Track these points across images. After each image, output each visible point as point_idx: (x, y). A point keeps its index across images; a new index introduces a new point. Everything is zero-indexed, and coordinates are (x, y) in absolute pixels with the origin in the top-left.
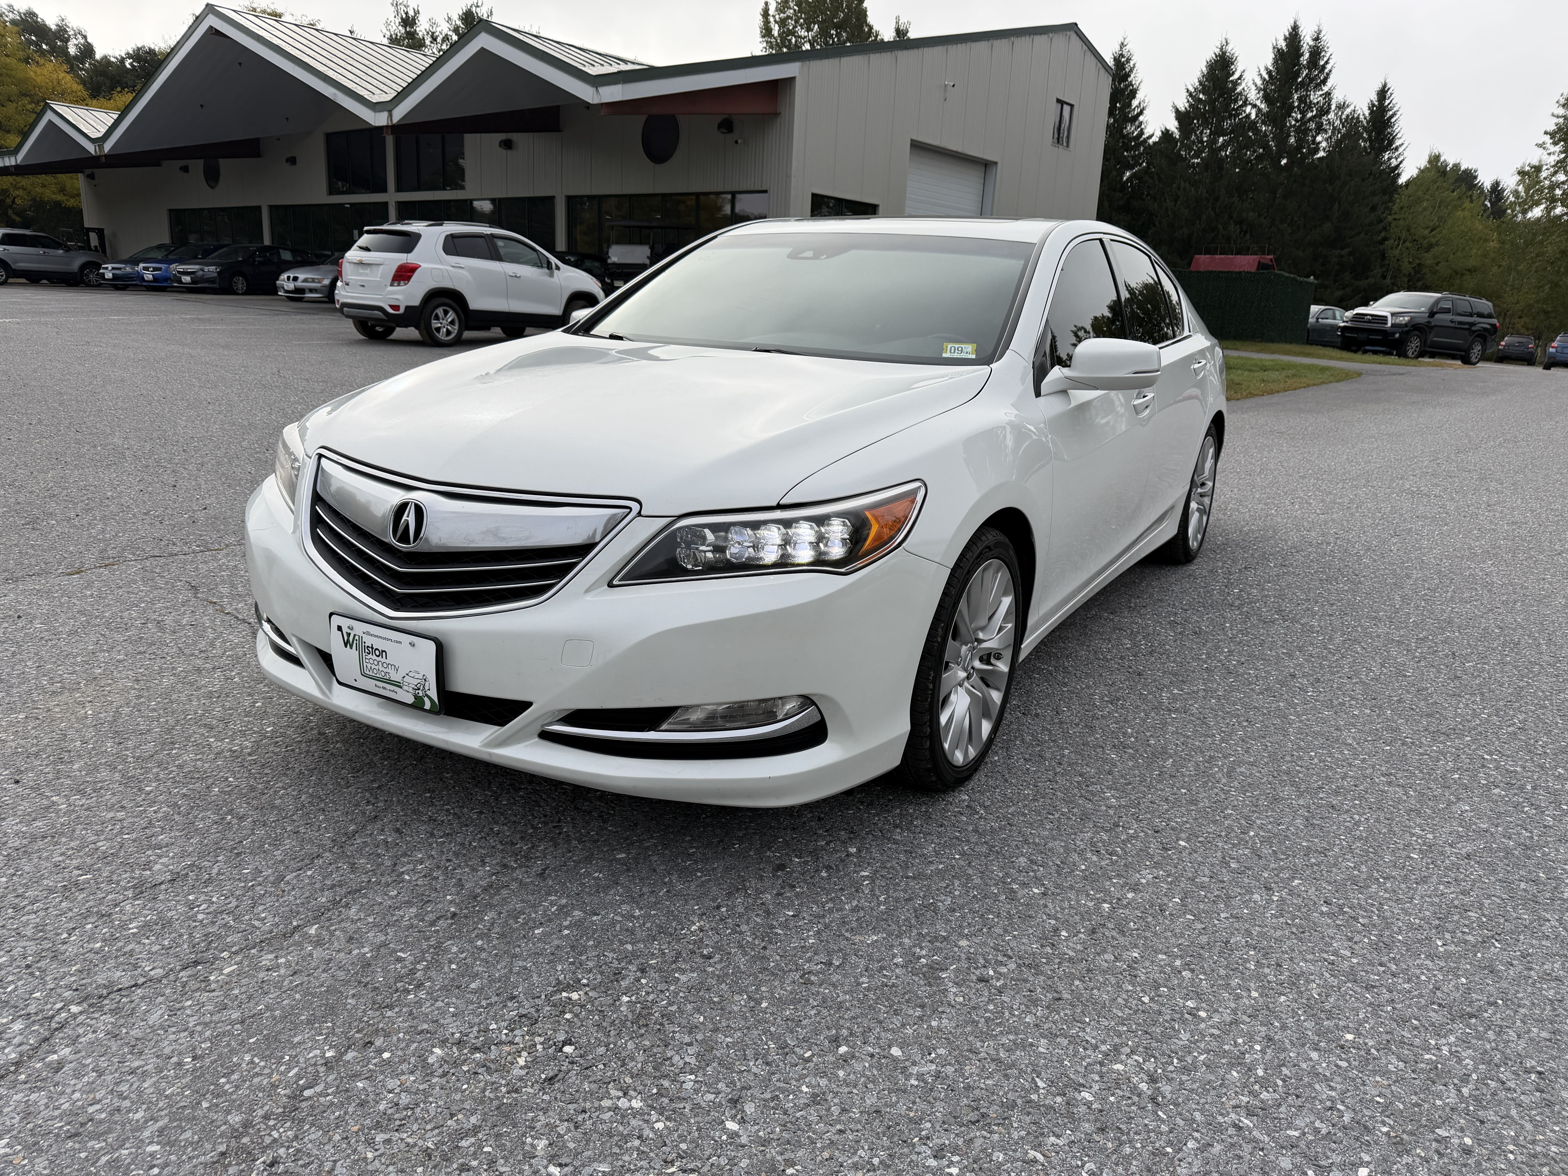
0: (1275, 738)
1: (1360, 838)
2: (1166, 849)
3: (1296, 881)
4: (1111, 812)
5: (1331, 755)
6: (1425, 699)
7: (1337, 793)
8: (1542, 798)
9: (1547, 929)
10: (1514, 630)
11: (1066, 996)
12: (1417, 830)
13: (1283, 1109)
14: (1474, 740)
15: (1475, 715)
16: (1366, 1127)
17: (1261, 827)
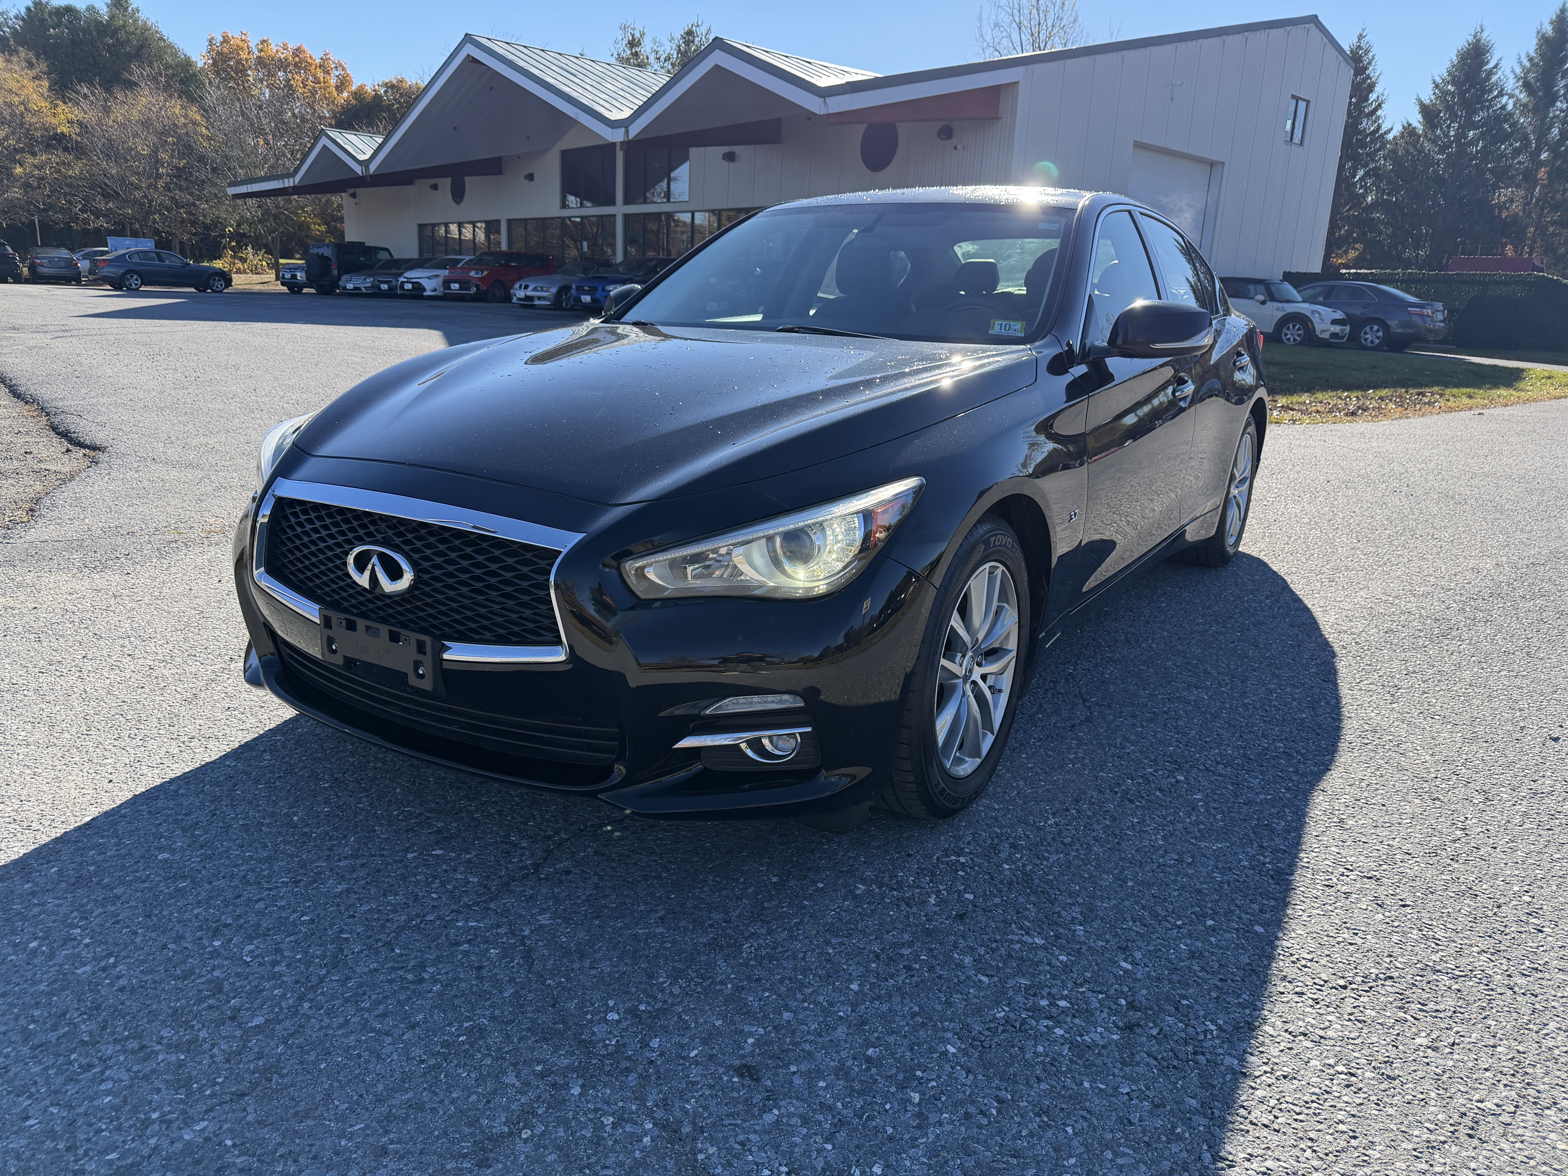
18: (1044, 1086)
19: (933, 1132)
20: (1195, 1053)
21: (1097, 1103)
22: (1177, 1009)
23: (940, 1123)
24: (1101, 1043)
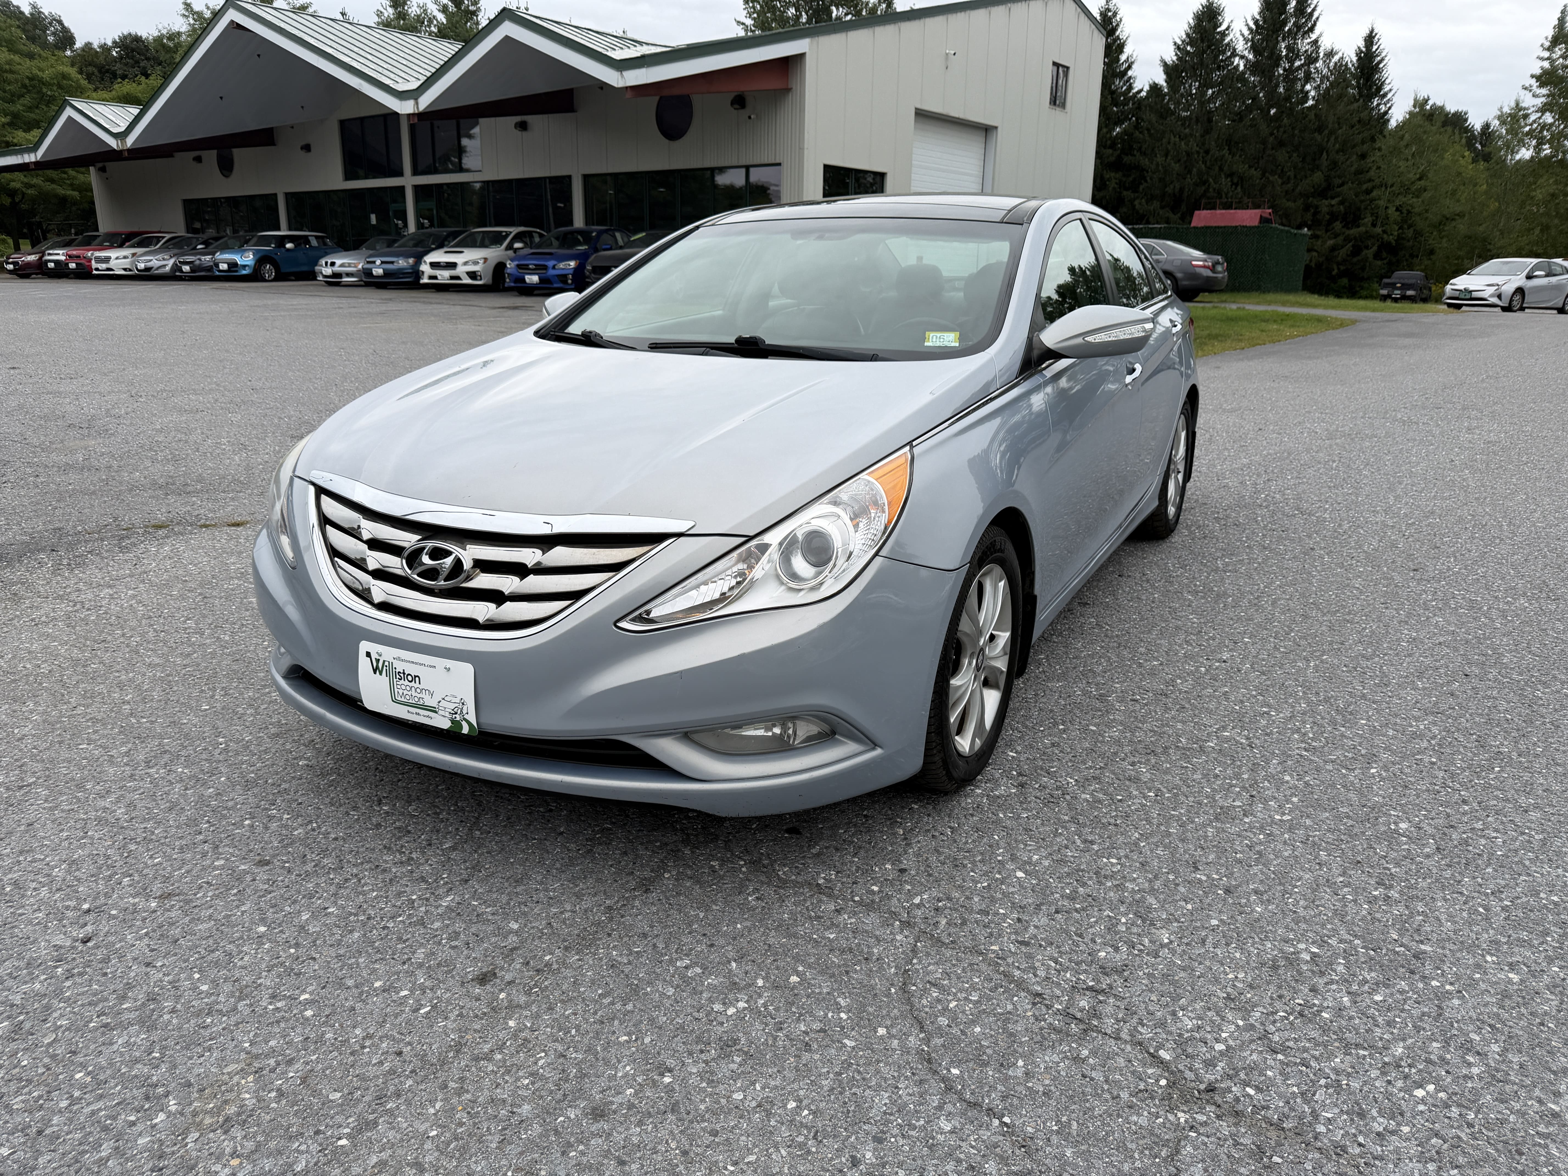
0: (1303, 585)
1: (1366, 636)
2: (1236, 643)
3: (1325, 657)
4: (1195, 625)
5: (1344, 593)
6: (1413, 561)
7: (1349, 613)
8: (1494, 613)
9: (1490, 676)
10: (1483, 517)
11: (1187, 706)
12: (1406, 632)
13: (1326, 748)
14: (1447, 584)
15: (1449, 569)
16: (1374, 755)
17: (1298, 631)
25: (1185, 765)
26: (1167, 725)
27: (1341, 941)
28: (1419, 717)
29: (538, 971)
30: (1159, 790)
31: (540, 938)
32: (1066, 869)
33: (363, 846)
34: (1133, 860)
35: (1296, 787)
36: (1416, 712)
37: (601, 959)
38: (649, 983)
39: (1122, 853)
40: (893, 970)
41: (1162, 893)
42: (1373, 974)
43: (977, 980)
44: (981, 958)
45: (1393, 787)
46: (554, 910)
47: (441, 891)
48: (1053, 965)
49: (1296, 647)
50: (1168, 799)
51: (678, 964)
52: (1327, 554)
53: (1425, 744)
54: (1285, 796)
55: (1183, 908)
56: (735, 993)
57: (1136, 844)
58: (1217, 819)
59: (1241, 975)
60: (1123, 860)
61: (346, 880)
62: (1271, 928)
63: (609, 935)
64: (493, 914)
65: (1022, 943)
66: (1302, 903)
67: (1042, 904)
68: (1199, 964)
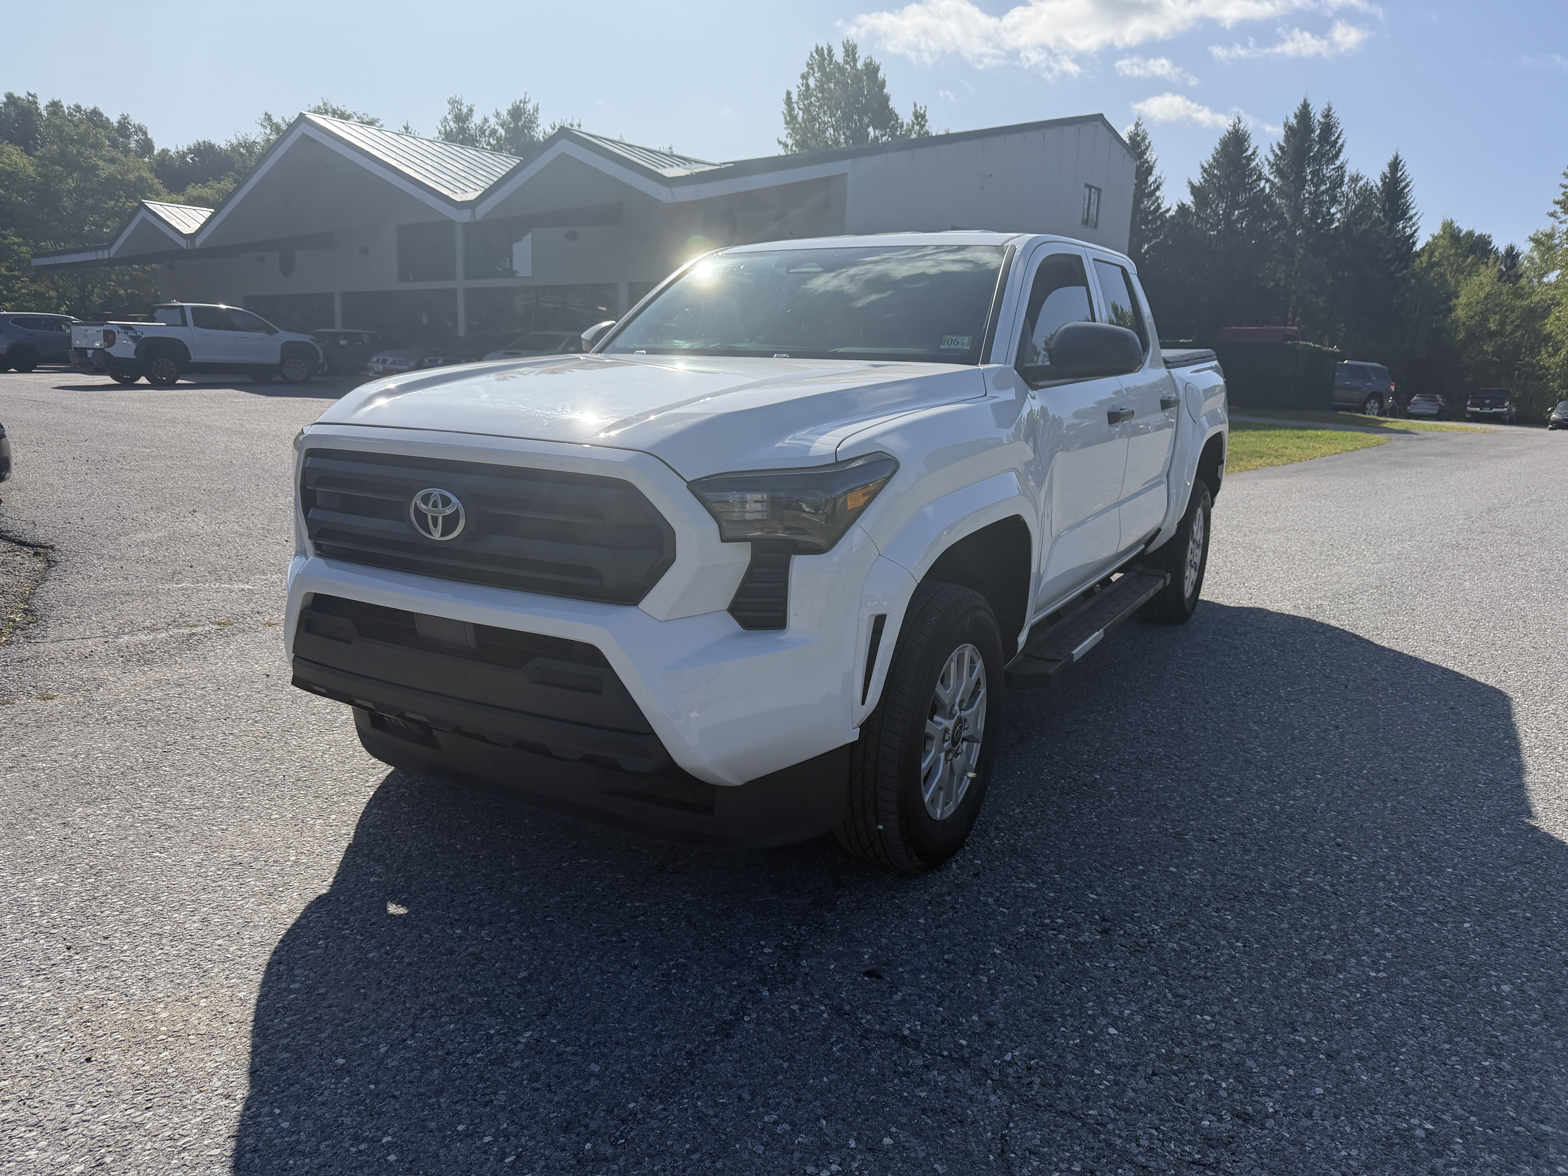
1: (1442, 776)
2: (1308, 780)
3: (1401, 798)
5: (1413, 729)
7: (1421, 750)
11: (1266, 847)
12: (1482, 772)
13: (1414, 899)
16: (1465, 908)
17: (1371, 768)
18: (1061, 967)
19: (1002, 997)
20: (1149, 942)
21: (1097, 974)
22: (1132, 919)
23: (1005, 992)
24: (1090, 941)
25: (1271, 912)
26: (1248, 868)
27: (1456, 1118)
28: (1508, 867)
29: (622, 1120)
30: (1247, 939)
31: (622, 1083)
32: (1159, 1026)
33: (438, 973)
34: (1228, 1018)
35: (1387, 941)
36: (1502, 862)
37: (686, 1110)
38: (738, 1140)
39: (1216, 1009)
40: (989, 1134)
41: (1261, 1055)
42: (1494, 1156)
43: (1077, 1148)
44: (1080, 1124)
45: (1489, 944)
46: (635, 1052)
47: (518, 1027)
48: (1156, 1133)
49: (1370, 786)
50: (1257, 950)
51: (766, 1119)
52: (1391, 686)
53: (1517, 897)
54: (1378, 951)
55: (1283, 1072)
56: (827, 1154)
57: (1229, 1000)
58: (1310, 975)
59: (1354, 1153)
60: (1217, 1017)
61: (423, 1010)
62: (1380, 1099)
63: (693, 1083)
64: (573, 1054)
65: (1120, 1109)
66: (1409, 1071)
67: (1138, 1065)
68: (1309, 1138)
